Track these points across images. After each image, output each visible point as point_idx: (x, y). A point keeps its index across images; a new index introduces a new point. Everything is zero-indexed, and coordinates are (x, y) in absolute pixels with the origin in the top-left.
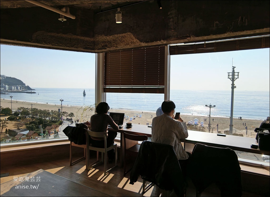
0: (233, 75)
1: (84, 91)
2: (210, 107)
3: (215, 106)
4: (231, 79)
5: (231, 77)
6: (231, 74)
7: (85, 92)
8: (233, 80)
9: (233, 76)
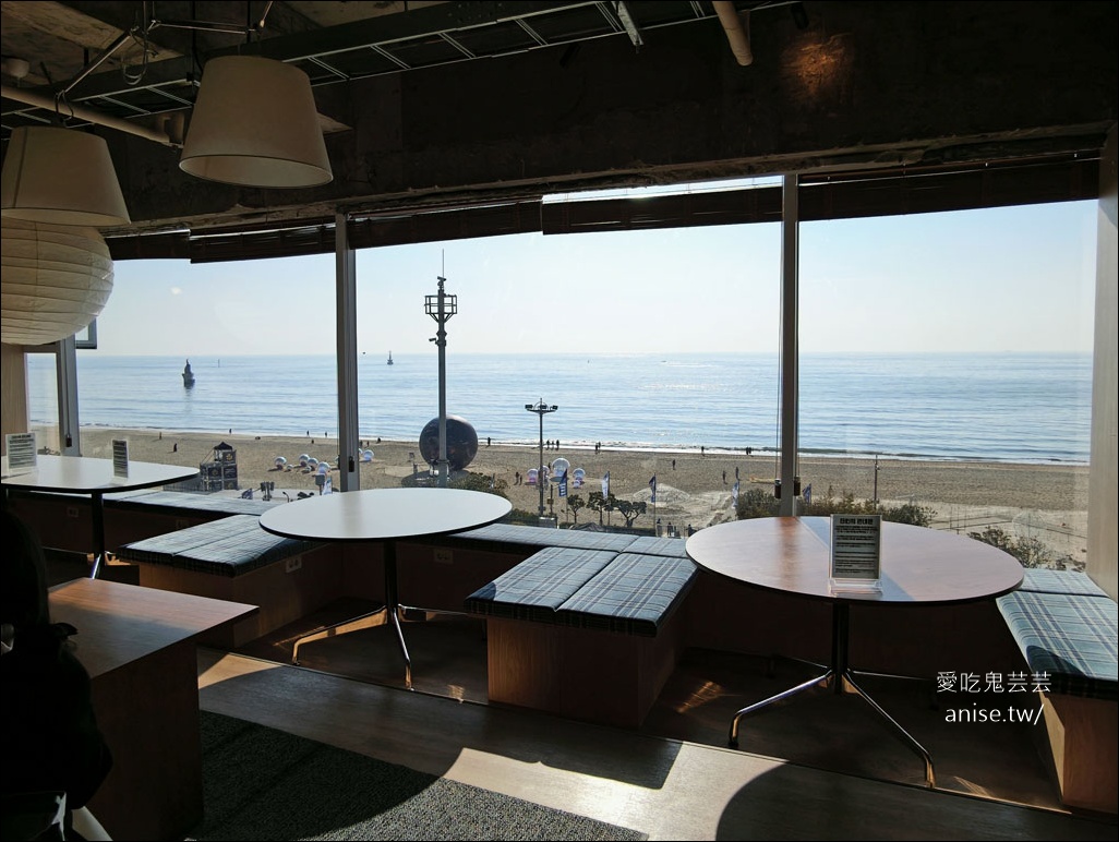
0: (441, 305)
1: (188, 367)
2: (542, 410)
3: (555, 408)
4: (437, 316)
5: (435, 309)
6: (435, 301)
7: (192, 371)
8: (442, 319)
9: (441, 308)
